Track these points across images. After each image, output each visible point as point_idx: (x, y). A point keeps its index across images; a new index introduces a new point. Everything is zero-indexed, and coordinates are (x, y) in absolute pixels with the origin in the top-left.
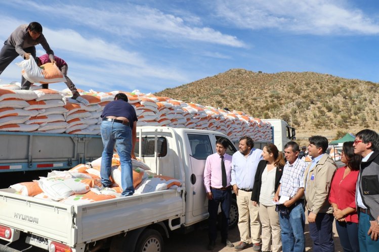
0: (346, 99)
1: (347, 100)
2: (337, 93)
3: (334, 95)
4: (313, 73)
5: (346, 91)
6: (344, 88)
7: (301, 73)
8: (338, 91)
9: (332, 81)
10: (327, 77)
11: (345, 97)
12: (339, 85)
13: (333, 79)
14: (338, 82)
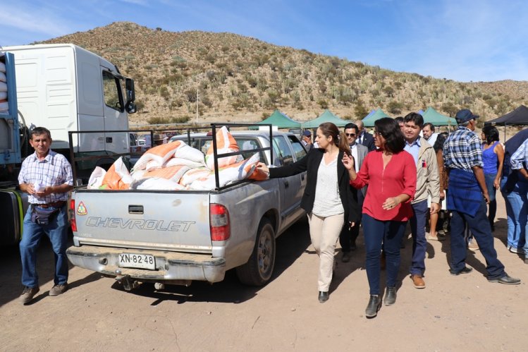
0: (275, 71)
1: (277, 73)
2: (264, 63)
3: (260, 65)
4: (233, 35)
5: (275, 60)
7: (217, 34)
8: (266, 60)
9: (259, 47)
10: (252, 42)
11: (273, 69)
12: (267, 53)
13: (259, 44)
14: (265, 48)
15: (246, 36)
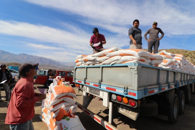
0: (192, 58)
1: (193, 59)
2: (188, 56)
3: (186, 57)
4: (175, 49)
5: (191, 55)
6: (191, 54)
7: (169, 49)
8: (188, 55)
9: (184, 52)
10: (181, 50)
11: (191, 58)
12: (187, 53)
13: (184, 51)
14: (187, 52)
15: (179, 49)
